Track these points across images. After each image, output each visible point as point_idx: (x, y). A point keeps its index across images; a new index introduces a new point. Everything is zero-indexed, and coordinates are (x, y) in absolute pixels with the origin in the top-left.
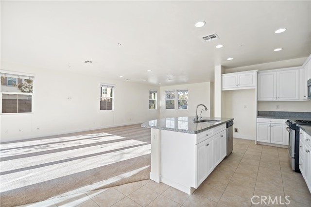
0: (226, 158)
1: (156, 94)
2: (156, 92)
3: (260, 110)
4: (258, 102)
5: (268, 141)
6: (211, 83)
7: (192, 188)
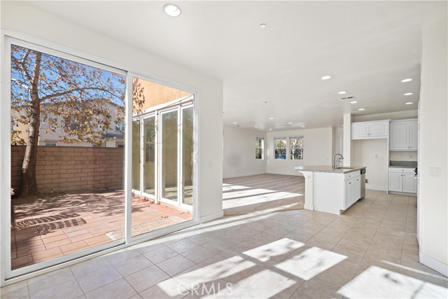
0: (359, 200)
1: (263, 141)
2: (263, 139)
3: (392, 160)
4: (390, 152)
5: (400, 190)
6: (333, 128)
7: (341, 210)
